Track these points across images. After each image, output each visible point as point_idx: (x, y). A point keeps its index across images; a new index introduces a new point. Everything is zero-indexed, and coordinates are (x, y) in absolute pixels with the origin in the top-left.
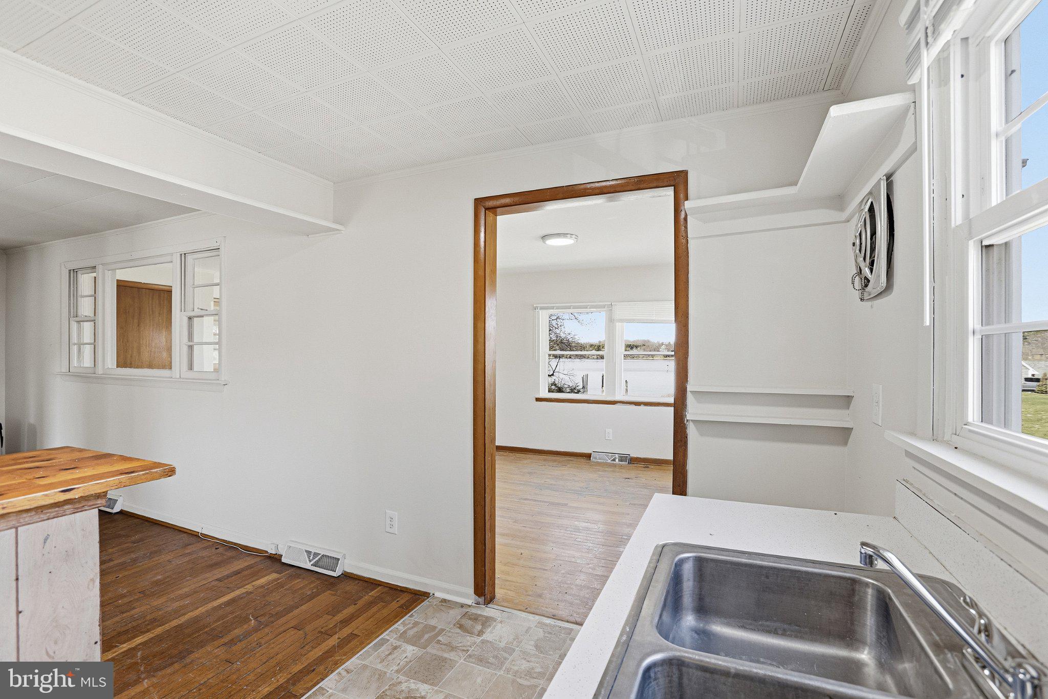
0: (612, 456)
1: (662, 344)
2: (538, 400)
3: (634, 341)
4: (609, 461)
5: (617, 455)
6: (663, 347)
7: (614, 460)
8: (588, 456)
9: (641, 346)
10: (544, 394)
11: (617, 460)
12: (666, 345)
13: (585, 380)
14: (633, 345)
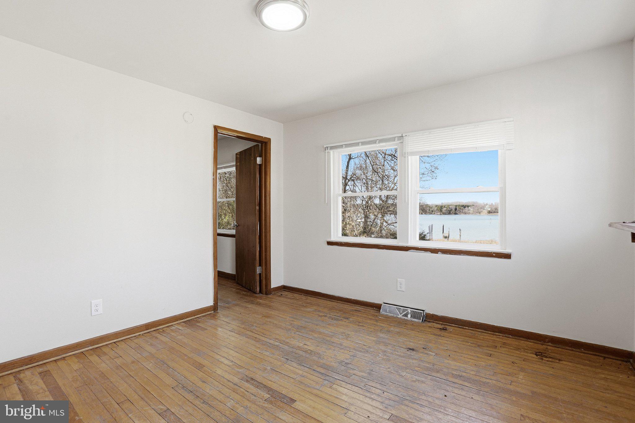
0: (404, 311)
1: (487, 204)
2: (330, 243)
3: (466, 203)
4: (400, 316)
5: (409, 310)
6: (487, 206)
7: (406, 315)
8: (378, 307)
9: (471, 206)
10: (337, 236)
11: (409, 316)
12: (490, 205)
13: (431, 228)
14: (466, 205)
